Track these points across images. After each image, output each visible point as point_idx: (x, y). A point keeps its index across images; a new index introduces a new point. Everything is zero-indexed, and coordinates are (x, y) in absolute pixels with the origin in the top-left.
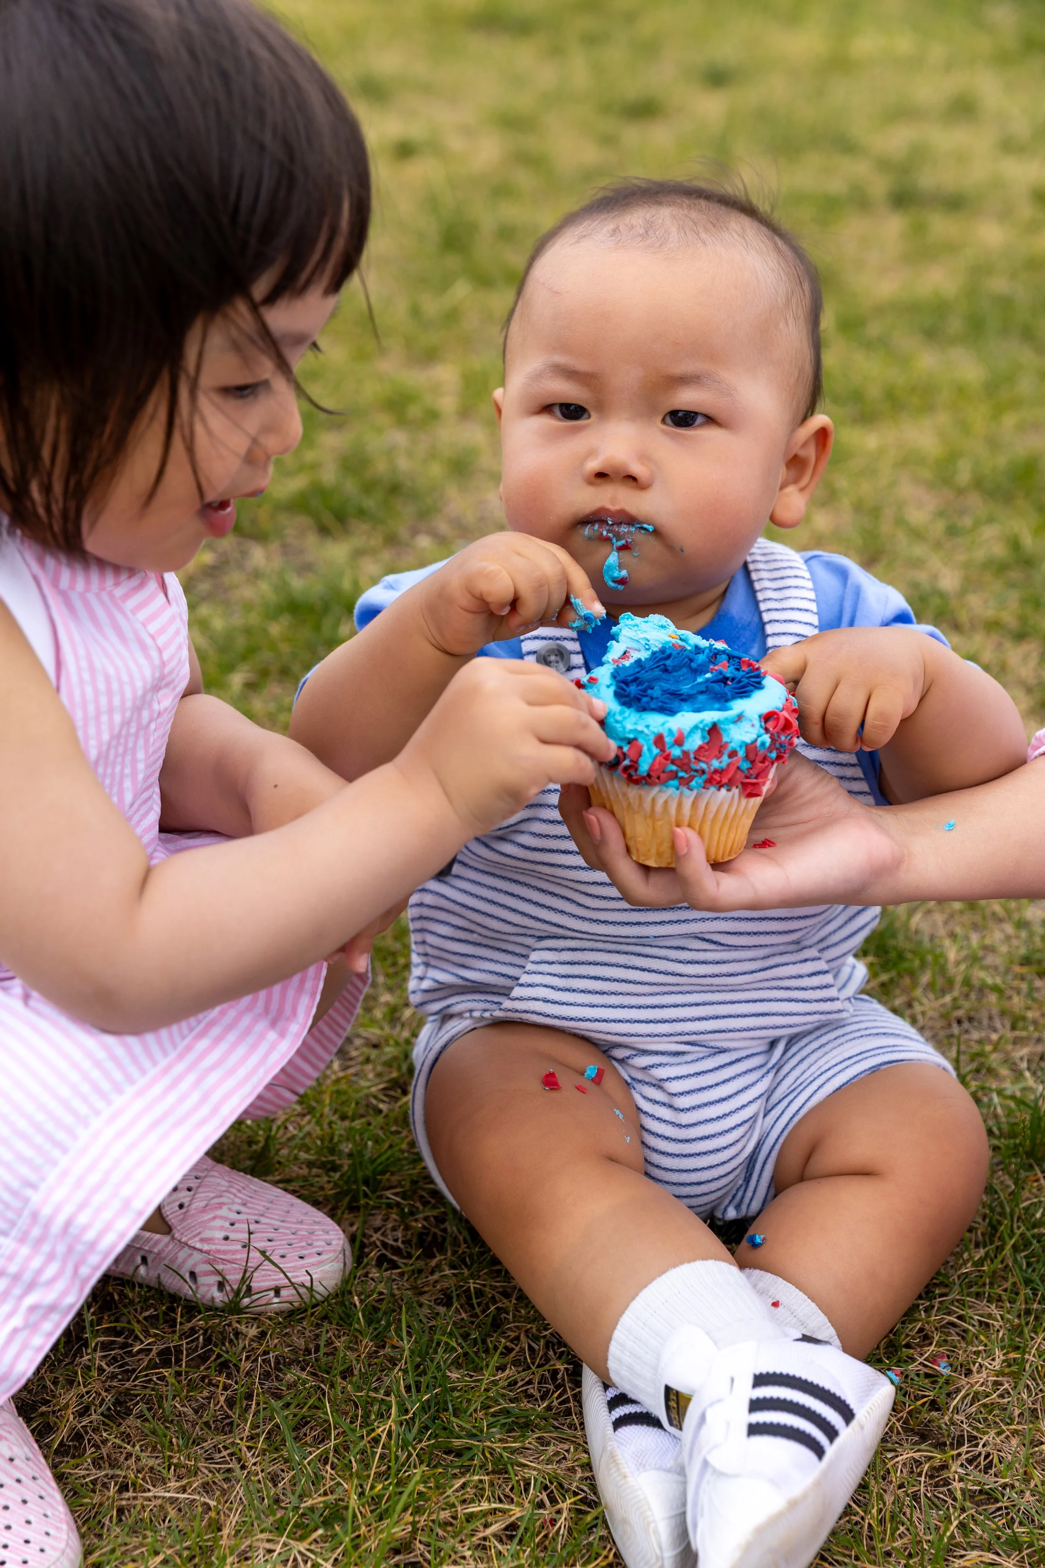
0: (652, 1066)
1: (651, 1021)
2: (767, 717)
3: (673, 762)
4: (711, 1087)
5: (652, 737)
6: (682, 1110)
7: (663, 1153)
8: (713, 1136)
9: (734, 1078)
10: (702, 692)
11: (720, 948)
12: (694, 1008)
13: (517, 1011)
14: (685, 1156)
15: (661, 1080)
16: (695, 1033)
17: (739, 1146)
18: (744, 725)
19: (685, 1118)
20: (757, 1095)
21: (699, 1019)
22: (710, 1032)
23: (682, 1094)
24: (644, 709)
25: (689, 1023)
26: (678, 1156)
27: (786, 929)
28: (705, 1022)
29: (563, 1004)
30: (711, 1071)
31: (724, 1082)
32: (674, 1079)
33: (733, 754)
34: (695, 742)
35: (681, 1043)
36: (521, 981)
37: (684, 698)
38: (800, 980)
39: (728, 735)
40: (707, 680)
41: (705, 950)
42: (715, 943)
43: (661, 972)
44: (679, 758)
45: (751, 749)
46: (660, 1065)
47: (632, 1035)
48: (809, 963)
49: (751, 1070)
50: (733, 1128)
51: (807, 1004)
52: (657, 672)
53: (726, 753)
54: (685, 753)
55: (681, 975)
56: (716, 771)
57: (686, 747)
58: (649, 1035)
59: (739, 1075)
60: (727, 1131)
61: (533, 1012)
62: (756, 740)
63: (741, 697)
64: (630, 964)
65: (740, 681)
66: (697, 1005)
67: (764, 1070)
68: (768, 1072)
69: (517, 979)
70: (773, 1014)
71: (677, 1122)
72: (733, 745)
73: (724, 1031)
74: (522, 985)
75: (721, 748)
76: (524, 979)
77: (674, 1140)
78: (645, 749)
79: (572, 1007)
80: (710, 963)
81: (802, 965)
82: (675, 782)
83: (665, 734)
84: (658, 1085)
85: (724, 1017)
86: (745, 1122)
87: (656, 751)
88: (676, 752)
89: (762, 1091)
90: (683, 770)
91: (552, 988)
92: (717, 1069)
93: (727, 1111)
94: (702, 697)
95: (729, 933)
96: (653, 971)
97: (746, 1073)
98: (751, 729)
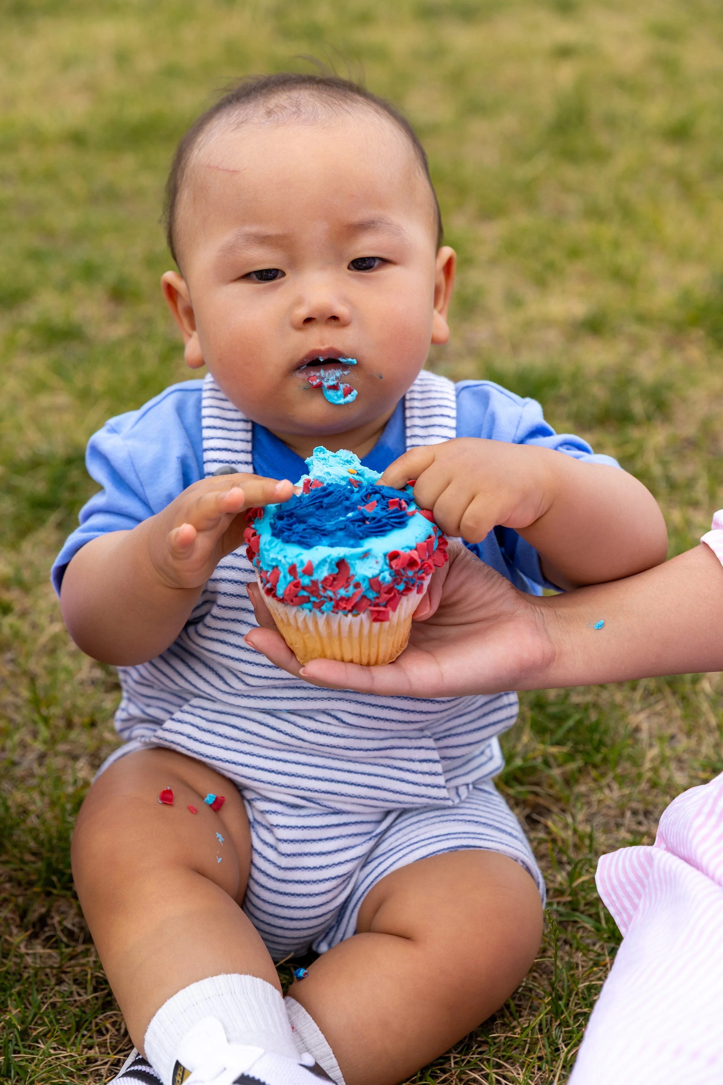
0: (267, 812)
1: (273, 771)
2: (393, 556)
3: (304, 588)
4: (314, 840)
5: (287, 567)
6: (283, 855)
7: (263, 886)
8: (308, 882)
9: (338, 838)
10: (341, 529)
11: (344, 725)
12: (314, 768)
13: (166, 740)
14: (281, 893)
15: (272, 825)
16: (309, 790)
17: (330, 896)
18: (370, 562)
19: (284, 862)
20: (354, 856)
21: (315, 778)
22: (323, 792)
23: (286, 841)
24: (287, 542)
25: (306, 780)
26: (275, 892)
27: (407, 720)
28: (320, 782)
29: (203, 742)
30: (317, 827)
31: (327, 839)
32: (282, 827)
33: (357, 585)
34: (323, 573)
35: (298, 797)
36: (174, 716)
37: (324, 533)
38: (411, 763)
39: (354, 568)
40: (348, 519)
41: (329, 724)
42: (338, 719)
43: (287, 734)
44: (308, 586)
45: (374, 583)
46: (274, 812)
47: (255, 780)
48: (422, 751)
49: (356, 835)
50: (327, 880)
51: (416, 787)
52: (311, 509)
53: (352, 583)
54: (314, 583)
55: (303, 740)
56: (342, 599)
57: (315, 577)
58: (269, 783)
59: (344, 837)
60: (321, 881)
61: (178, 744)
62: (379, 575)
63: (376, 536)
64: (265, 721)
65: (379, 521)
66: (317, 766)
67: (368, 837)
68: (370, 839)
69: (171, 713)
70: (385, 790)
71: (278, 863)
72: (357, 579)
73: (336, 794)
74: (173, 719)
75: (348, 579)
76: (178, 715)
77: (273, 878)
78: (281, 576)
79: (209, 747)
80: (331, 735)
81: (416, 751)
82: (309, 605)
83: (298, 565)
84: (270, 828)
85: (339, 782)
86: (339, 877)
87: (290, 578)
88: (305, 581)
89: (360, 854)
90: (313, 596)
91: (197, 727)
92: (322, 827)
93: (324, 864)
94: (340, 534)
95: (350, 713)
96: (281, 731)
97: (350, 836)
98: (375, 566)
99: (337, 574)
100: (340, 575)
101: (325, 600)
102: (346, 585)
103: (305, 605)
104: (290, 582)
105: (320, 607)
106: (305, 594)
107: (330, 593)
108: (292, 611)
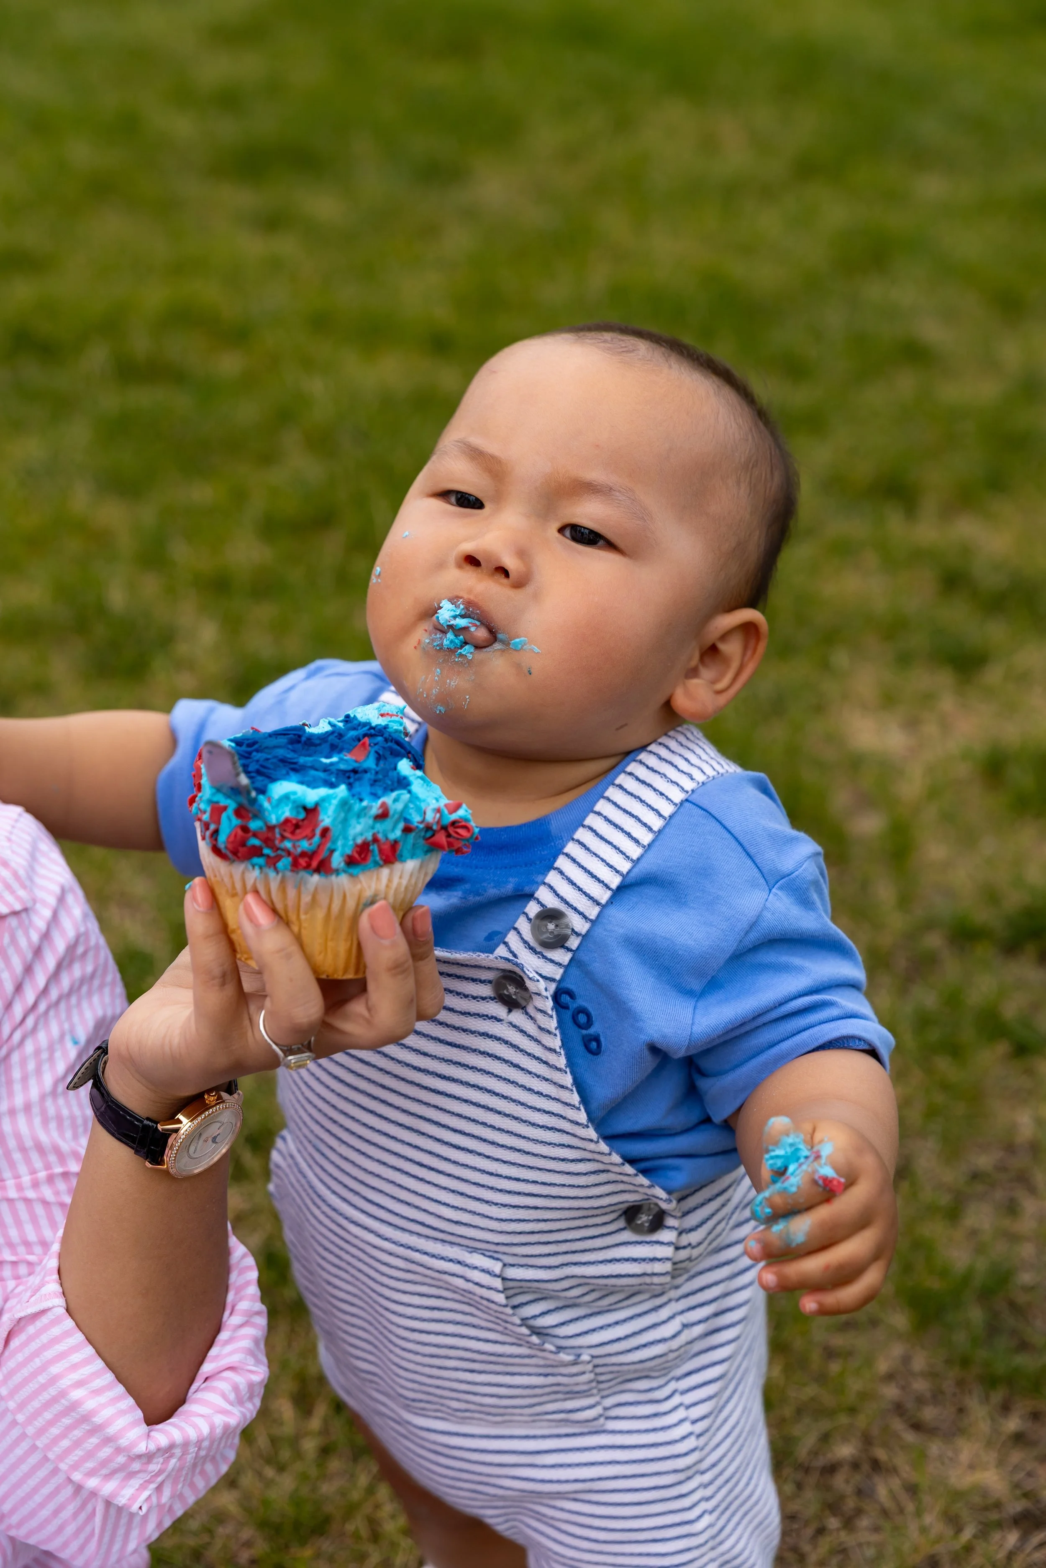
99: (303, 820)
100: (305, 822)
101: (283, 853)
102: (310, 835)
103: (256, 860)
104: (237, 826)
105: (275, 864)
106: (255, 842)
107: (288, 844)
108: (238, 869)
